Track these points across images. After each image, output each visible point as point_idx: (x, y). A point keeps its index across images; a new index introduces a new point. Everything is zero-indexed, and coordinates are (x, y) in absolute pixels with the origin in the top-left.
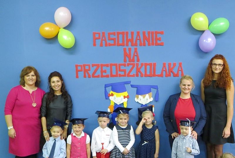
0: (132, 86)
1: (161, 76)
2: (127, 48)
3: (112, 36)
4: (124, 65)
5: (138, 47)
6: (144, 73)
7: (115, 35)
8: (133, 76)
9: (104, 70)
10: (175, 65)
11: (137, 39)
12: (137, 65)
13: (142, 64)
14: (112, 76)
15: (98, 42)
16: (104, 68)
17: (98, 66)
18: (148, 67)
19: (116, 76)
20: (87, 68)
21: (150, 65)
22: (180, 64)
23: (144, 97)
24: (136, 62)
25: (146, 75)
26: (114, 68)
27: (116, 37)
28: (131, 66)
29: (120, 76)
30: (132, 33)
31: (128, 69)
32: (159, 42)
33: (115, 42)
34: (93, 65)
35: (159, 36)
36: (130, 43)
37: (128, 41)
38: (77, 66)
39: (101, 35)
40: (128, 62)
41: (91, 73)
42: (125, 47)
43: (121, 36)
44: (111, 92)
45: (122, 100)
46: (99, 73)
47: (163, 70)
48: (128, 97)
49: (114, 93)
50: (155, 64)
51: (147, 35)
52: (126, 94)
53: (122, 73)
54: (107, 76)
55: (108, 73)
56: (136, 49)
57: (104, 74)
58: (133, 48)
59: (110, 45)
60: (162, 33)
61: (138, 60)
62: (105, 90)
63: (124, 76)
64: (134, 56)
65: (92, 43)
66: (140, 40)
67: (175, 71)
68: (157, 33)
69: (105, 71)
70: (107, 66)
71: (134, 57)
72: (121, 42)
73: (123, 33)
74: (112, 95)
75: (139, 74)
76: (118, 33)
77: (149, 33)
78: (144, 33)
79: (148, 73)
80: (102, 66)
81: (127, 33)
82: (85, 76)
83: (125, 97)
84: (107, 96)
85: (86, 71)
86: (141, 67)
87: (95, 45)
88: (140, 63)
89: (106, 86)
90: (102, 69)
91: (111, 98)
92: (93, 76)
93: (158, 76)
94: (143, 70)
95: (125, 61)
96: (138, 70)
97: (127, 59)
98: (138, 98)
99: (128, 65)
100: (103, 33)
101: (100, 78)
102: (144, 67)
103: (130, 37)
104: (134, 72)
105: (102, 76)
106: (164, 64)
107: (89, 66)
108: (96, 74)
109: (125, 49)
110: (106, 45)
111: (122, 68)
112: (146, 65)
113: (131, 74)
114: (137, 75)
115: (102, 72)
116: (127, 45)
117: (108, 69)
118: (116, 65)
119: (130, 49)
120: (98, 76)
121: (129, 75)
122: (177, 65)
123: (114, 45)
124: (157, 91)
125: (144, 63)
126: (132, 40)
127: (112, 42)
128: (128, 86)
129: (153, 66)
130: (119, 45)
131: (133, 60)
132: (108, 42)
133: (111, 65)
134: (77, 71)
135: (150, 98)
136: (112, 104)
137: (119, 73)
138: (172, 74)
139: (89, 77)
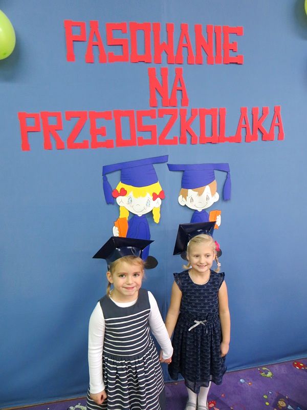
0: (172, 168)
1: (236, 139)
2: (158, 68)
3: (117, 35)
4: (152, 114)
5: (185, 67)
6: (198, 134)
7: (125, 31)
8: (173, 142)
9: (98, 126)
10: (265, 112)
11: (181, 45)
12: (183, 113)
13: (194, 112)
14: (121, 143)
15: (80, 49)
16: (100, 123)
17: (82, 116)
18: (208, 119)
19: (131, 143)
20: (52, 121)
21: (213, 112)
22: (277, 110)
23: (200, 194)
24: (179, 107)
25: (204, 140)
26: (125, 121)
27: (127, 36)
28: (167, 118)
29: (142, 142)
30: (170, 28)
31: (160, 123)
32: (232, 54)
33: (125, 51)
34: (69, 115)
35: (232, 38)
36: (164, 56)
37: (159, 48)
38: (23, 117)
39: (88, 30)
40: (160, 106)
41: (64, 135)
42: (153, 65)
43: (140, 34)
44: (120, 186)
45: (148, 204)
46: (85, 135)
47: (240, 127)
48: (162, 196)
49: (126, 187)
50: (223, 112)
51: (205, 35)
52: (157, 188)
53: (147, 136)
54: (108, 144)
55: (111, 135)
56: (179, 72)
57: (100, 139)
58: (172, 69)
59: (113, 58)
60: (238, 32)
61: (185, 102)
62: (105, 180)
63: (152, 142)
64: (175, 89)
65: (64, 52)
66: (188, 47)
67: (266, 126)
68: (228, 30)
69: (103, 132)
70: (107, 116)
71: (174, 94)
72: (141, 51)
73: (145, 27)
74: (124, 193)
75: (188, 137)
76: (135, 27)
77: (209, 28)
78: (198, 29)
79: (208, 134)
80: (94, 115)
81: (157, 27)
82: (48, 146)
83: (155, 197)
84: (110, 197)
85: (50, 131)
86: (192, 120)
87: (71, 57)
88: (188, 109)
89: (107, 170)
90: (93, 124)
91: (120, 200)
92: (72, 145)
93: (231, 139)
94: (195, 127)
95: (153, 103)
96: (185, 128)
97: (159, 98)
98: (185, 196)
99: (162, 113)
100: (94, 25)
101: (89, 151)
102: (198, 118)
103: (163, 39)
104: (175, 132)
105: (96, 145)
106: (243, 111)
107: (58, 115)
108: (79, 140)
109: (152, 72)
110: (102, 60)
111: (147, 121)
112: (203, 113)
113: (169, 137)
114: (183, 141)
115: (94, 132)
116: (158, 61)
117: (110, 126)
118: (130, 114)
119: (164, 72)
120: (84, 145)
121: (163, 141)
122: (271, 113)
123: (124, 58)
124: (228, 177)
125: (198, 107)
126: (168, 48)
127: (117, 51)
128: (161, 169)
129: (219, 116)
130: (137, 60)
131: (173, 102)
132: (108, 50)
133: (119, 114)
134: (25, 132)
135: (213, 194)
136: (124, 215)
137: (139, 134)
138: (259, 134)
139: (60, 146)
